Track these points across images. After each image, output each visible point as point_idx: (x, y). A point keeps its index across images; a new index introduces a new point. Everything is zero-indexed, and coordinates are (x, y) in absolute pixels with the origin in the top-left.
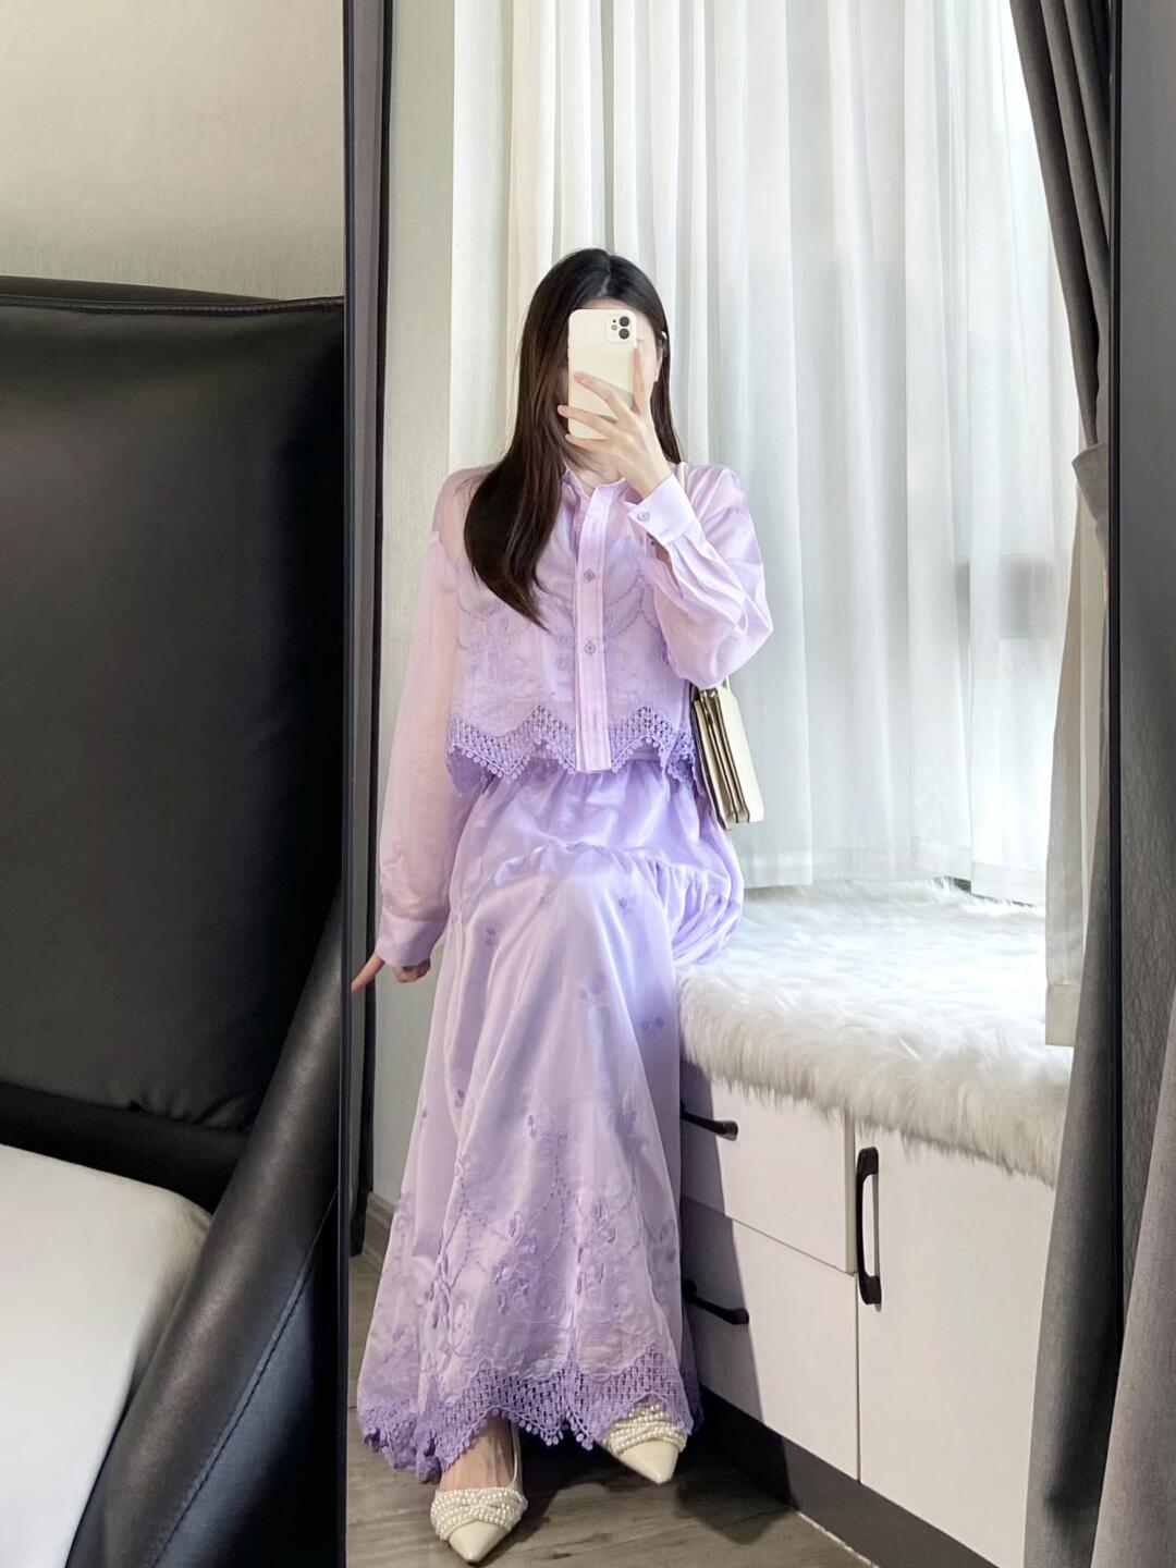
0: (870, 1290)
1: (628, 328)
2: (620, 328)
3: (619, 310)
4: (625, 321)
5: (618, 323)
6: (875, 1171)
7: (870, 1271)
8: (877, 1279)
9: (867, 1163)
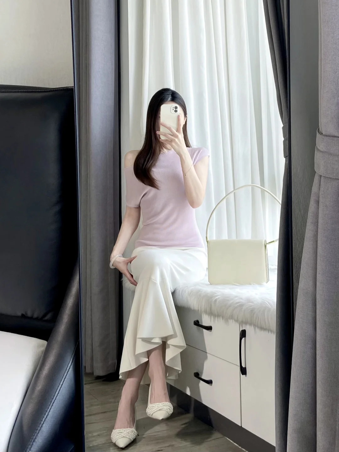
0: (243, 371)
1: (177, 109)
2: (175, 109)
3: (175, 105)
4: (176, 108)
5: (174, 108)
6: (245, 337)
7: (243, 366)
8: (245, 368)
9: (243, 334)
